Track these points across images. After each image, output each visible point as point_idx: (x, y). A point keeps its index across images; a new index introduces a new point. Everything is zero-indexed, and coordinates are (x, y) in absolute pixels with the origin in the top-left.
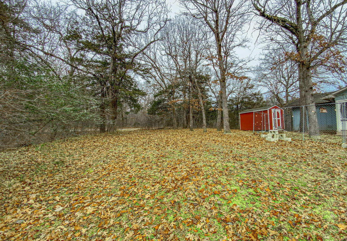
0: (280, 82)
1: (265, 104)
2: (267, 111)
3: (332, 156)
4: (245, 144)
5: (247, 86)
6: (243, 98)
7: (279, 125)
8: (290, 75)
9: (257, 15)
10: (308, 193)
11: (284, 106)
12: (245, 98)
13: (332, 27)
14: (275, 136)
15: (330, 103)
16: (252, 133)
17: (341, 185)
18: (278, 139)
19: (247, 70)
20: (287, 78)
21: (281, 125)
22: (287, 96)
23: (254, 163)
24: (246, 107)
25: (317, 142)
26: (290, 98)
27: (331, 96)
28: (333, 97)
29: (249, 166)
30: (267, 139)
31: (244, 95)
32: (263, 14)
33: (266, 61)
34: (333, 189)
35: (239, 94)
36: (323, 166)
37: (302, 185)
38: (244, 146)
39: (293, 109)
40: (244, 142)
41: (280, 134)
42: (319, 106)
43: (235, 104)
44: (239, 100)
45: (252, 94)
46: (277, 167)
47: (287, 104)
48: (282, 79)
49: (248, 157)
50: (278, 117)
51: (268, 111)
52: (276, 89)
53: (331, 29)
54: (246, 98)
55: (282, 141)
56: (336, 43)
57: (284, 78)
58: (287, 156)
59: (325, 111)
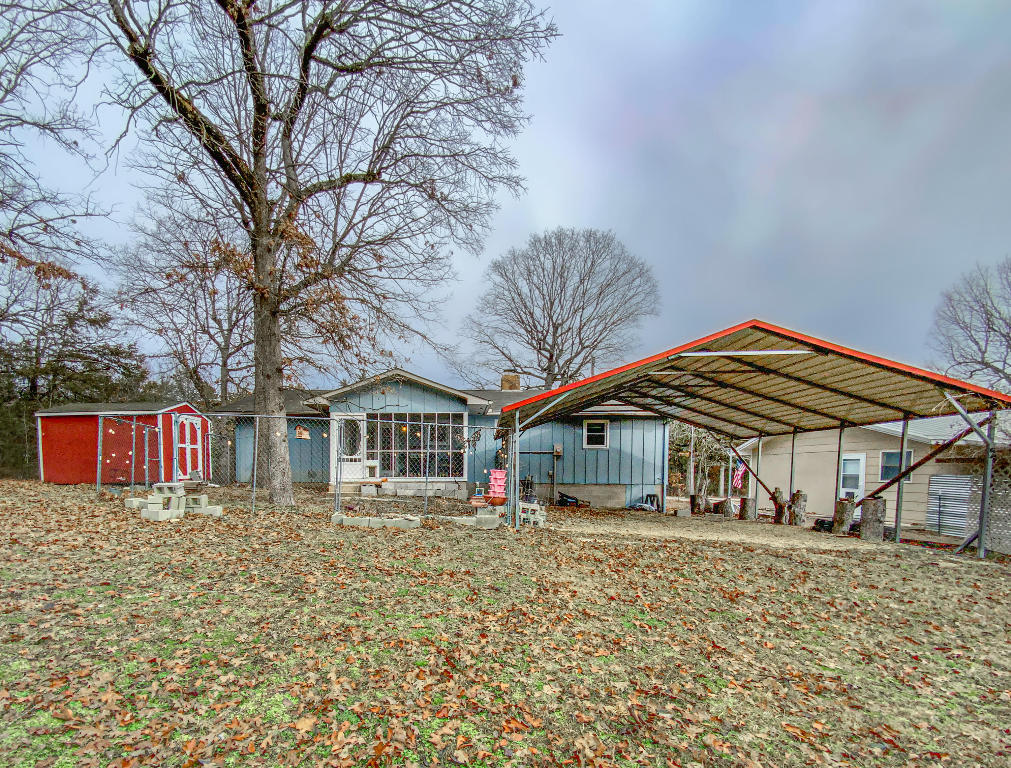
0: (205, 331)
1: (158, 395)
2: (155, 416)
3: (309, 546)
4: (51, 537)
5: (80, 310)
6: (60, 356)
7: (195, 466)
8: (234, 319)
9: (119, 45)
10: (236, 662)
11: (217, 408)
12: (72, 355)
13: (339, 230)
14: (174, 501)
15: (318, 419)
16: (93, 495)
17: (314, 618)
18: (182, 511)
19: (73, 246)
20: (226, 326)
21: (200, 468)
22: (225, 380)
23: (70, 612)
24: (76, 393)
25: (283, 514)
26: (232, 388)
27: (321, 401)
28: (325, 402)
29: (47, 625)
30: (144, 514)
31: (65, 344)
32: (142, 58)
33: (159, 243)
34: (296, 631)
35: (43, 333)
36: (285, 575)
37: (224, 644)
38: (40, 549)
39: (239, 421)
40: (49, 531)
41: (191, 497)
42: (294, 421)
43: (20, 373)
44: (44, 361)
45: (104, 347)
46: (161, 606)
47: (224, 405)
48: (212, 323)
49: (50, 591)
50: (194, 441)
51: (160, 418)
52: (194, 350)
53: (335, 233)
54: (74, 356)
55: (195, 516)
56: (340, 272)
57: (219, 322)
58: (200, 564)
59: (306, 435)
